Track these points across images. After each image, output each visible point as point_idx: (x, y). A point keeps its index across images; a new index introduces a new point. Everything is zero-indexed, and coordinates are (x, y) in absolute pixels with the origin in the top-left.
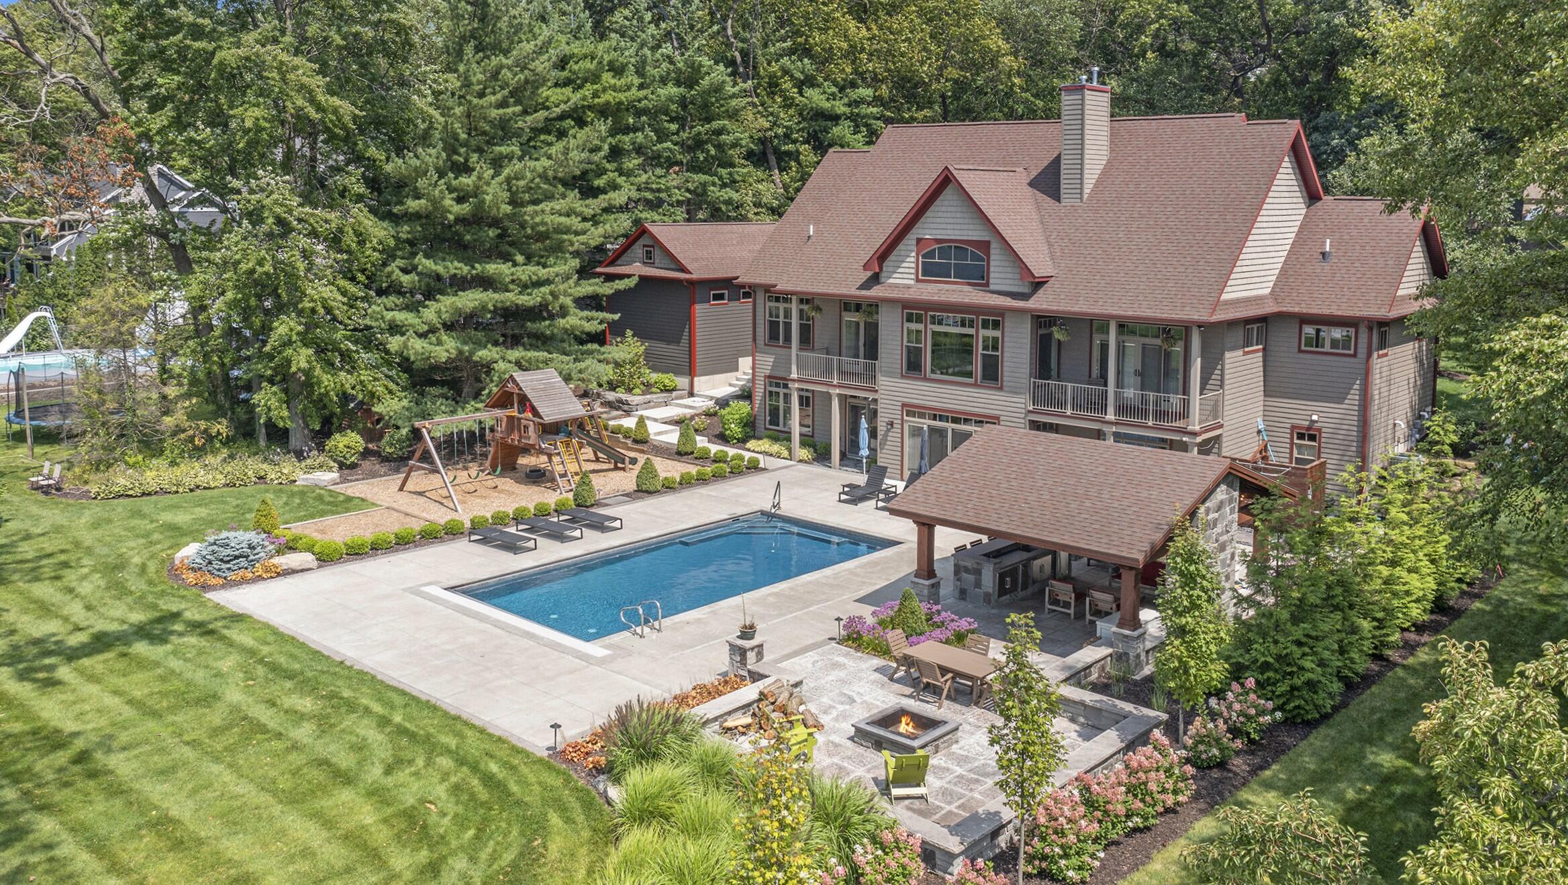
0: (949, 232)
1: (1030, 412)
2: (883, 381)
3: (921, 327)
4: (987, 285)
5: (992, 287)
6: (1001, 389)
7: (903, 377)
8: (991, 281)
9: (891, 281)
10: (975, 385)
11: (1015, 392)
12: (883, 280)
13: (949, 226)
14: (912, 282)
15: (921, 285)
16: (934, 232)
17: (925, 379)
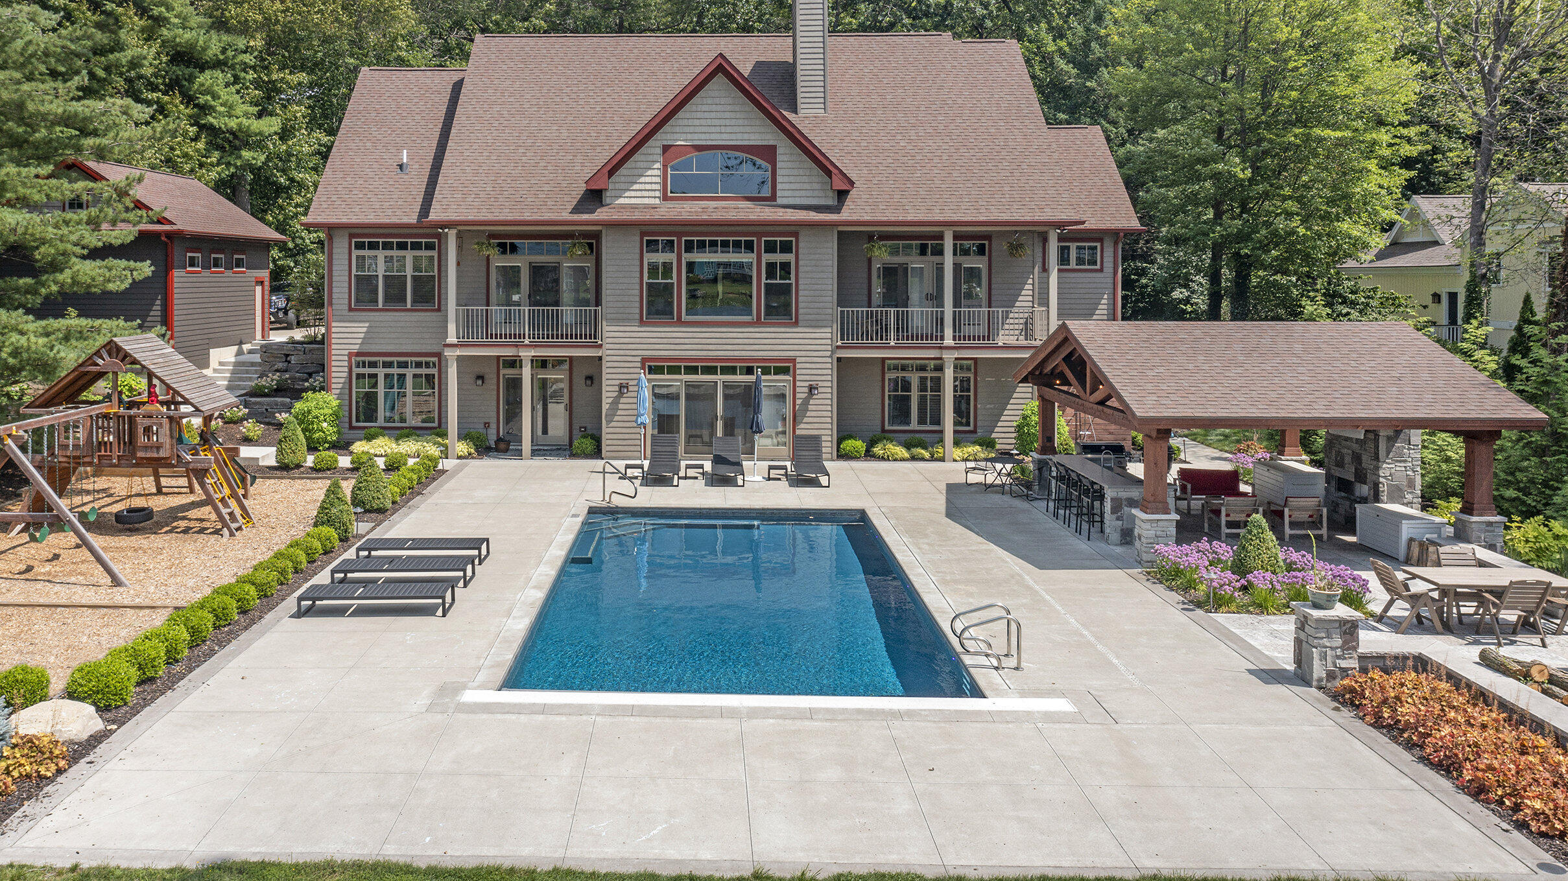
0: (713, 136)
1: (838, 347)
2: (610, 332)
3: (671, 257)
4: (773, 197)
5: (779, 201)
6: (796, 324)
7: (642, 323)
8: (779, 194)
9: (621, 201)
10: (758, 323)
11: (816, 324)
12: (608, 201)
13: (713, 129)
14: (657, 201)
15: (669, 204)
16: (689, 136)
17: (680, 322)
